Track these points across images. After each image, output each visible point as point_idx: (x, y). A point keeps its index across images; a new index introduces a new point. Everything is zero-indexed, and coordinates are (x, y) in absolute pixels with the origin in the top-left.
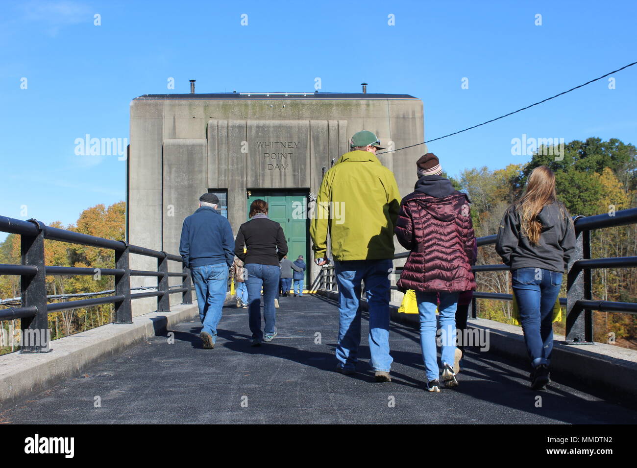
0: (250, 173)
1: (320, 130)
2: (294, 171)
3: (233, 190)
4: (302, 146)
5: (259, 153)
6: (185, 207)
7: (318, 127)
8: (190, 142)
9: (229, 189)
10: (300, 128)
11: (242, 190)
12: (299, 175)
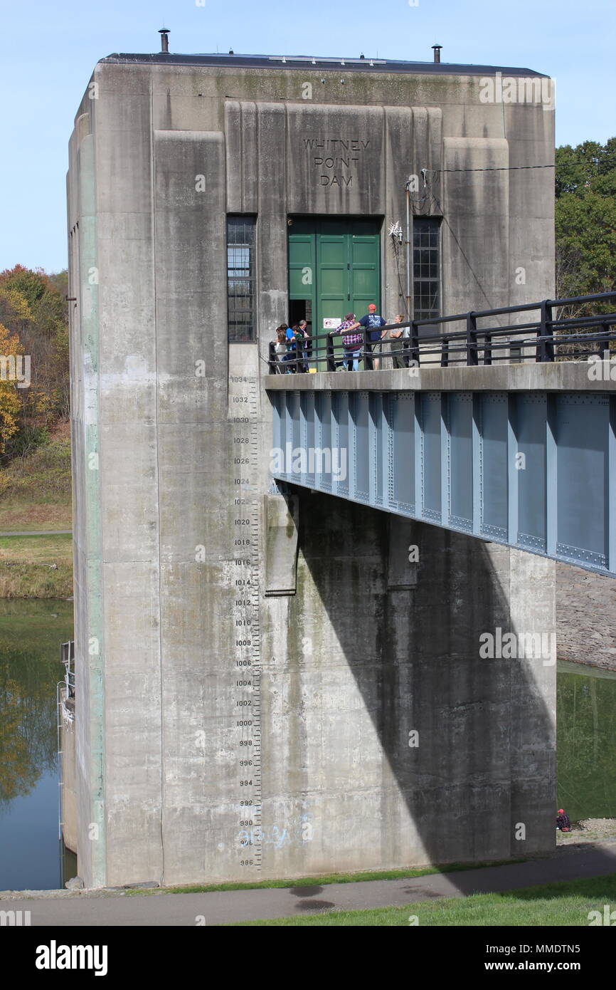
0: (292, 189)
1: (400, 122)
2: (361, 187)
3: (266, 217)
4: (375, 147)
5: (307, 157)
6: (192, 242)
7: (398, 118)
8: (197, 135)
9: (259, 215)
10: (370, 118)
11: (281, 216)
12: (370, 194)
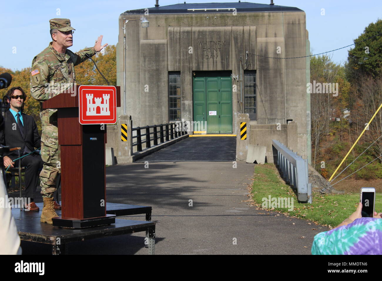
0: (194, 61)
1: (238, 33)
2: (222, 59)
3: (184, 72)
4: (227, 43)
5: (200, 48)
6: (154, 83)
7: (237, 32)
8: (157, 41)
9: (181, 72)
10: (225, 32)
11: (190, 72)
12: (225, 62)
